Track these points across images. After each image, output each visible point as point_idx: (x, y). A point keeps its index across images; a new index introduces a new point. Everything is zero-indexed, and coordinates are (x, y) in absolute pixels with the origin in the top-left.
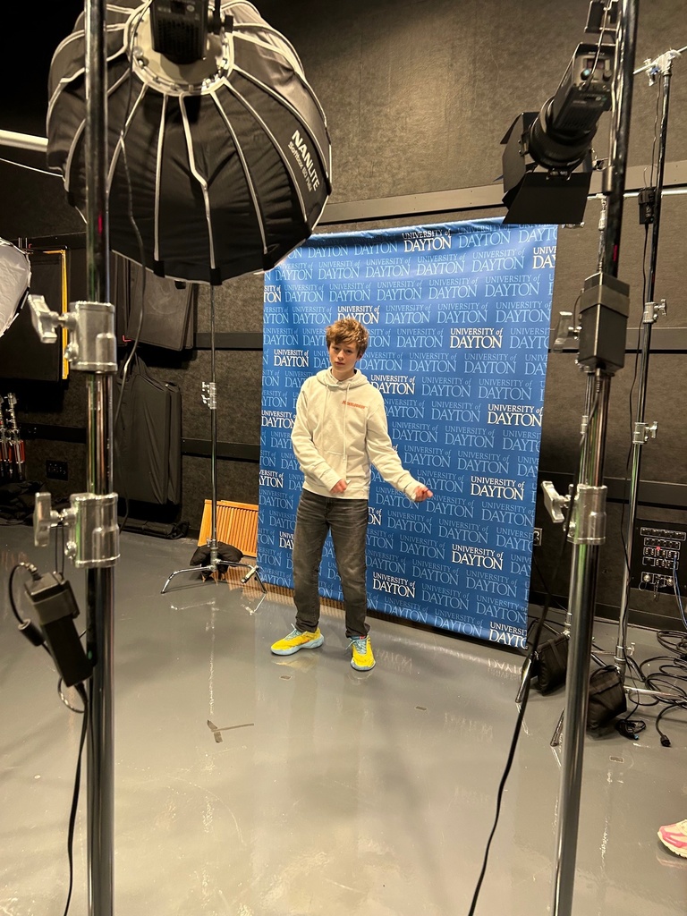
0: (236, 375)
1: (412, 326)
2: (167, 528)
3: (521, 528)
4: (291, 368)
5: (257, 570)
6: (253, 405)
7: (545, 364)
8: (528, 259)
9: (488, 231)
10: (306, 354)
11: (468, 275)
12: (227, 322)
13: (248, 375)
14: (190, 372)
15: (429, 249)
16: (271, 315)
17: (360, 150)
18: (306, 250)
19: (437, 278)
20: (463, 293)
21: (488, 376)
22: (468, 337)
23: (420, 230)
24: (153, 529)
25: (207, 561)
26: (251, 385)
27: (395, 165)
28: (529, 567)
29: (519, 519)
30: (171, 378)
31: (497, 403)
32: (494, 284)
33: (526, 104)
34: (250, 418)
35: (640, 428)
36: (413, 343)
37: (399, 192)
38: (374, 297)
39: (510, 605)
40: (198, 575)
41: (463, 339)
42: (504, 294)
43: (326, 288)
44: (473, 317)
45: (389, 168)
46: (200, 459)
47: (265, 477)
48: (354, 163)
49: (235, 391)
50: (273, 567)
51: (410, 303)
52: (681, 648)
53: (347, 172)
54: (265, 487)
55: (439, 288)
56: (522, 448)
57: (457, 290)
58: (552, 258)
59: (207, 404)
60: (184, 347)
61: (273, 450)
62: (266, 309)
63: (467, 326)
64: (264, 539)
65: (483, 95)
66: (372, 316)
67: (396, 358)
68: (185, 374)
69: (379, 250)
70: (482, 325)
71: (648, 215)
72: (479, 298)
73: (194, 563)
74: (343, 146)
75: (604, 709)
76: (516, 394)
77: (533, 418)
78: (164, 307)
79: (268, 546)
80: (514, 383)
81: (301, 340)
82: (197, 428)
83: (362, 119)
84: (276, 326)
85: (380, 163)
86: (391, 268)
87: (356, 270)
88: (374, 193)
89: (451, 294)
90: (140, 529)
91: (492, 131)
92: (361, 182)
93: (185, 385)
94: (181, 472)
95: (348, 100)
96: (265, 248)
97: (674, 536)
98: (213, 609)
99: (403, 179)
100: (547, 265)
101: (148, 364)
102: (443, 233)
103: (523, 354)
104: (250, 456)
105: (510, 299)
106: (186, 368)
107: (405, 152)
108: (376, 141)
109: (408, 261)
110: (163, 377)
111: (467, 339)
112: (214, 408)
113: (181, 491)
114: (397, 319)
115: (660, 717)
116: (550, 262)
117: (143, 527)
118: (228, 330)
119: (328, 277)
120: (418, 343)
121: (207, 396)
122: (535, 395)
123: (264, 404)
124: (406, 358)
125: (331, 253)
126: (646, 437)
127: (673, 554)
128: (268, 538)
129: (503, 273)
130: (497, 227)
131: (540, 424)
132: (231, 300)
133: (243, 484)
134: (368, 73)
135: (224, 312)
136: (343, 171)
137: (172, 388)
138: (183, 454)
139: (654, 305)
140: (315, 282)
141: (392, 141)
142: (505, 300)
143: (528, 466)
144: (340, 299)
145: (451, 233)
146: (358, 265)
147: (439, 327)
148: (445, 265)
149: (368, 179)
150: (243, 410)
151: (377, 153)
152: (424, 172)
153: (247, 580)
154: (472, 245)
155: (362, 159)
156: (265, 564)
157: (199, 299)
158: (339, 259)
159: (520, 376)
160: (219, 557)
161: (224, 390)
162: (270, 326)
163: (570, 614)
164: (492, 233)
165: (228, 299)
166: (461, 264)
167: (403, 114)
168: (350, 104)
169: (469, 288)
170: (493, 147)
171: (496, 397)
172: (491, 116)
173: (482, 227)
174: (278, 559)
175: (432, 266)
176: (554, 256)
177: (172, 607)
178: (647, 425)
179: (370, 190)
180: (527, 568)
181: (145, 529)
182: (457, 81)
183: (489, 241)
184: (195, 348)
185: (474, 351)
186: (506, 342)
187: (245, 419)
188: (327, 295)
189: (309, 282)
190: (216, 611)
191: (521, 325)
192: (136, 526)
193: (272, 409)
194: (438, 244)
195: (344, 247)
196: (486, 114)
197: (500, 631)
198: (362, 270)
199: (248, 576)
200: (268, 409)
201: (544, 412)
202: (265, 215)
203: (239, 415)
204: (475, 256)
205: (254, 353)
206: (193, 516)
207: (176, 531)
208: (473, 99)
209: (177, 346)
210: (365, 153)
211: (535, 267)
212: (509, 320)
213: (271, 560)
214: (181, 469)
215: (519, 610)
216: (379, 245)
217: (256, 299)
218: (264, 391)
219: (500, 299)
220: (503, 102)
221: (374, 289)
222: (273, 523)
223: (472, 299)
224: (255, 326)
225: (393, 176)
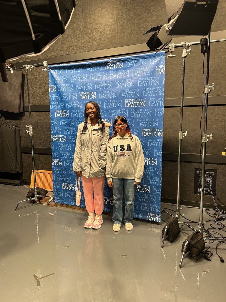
0: (41, 122)
1: (109, 99)
2: (18, 182)
3: (157, 176)
4: (62, 118)
5: (54, 198)
6: (48, 133)
7: (163, 112)
8: (154, 70)
9: (137, 60)
10: (68, 112)
11: (131, 78)
12: (36, 101)
13: (46, 121)
14: (23, 121)
15: (115, 68)
16: (52, 97)
17: (84, 32)
18: (65, 70)
19: (119, 79)
20: (129, 85)
21: (141, 118)
22: (132, 103)
23: (110, 60)
24: (12, 182)
25: (33, 196)
26: (47, 125)
27: (98, 38)
28: (161, 191)
29: (156, 173)
30: (15, 124)
31: (145, 128)
32: (141, 81)
33: (147, 13)
34: (48, 138)
35: (205, 136)
36: (110, 106)
37: (100, 48)
38: (93, 88)
39: (154, 206)
40: (30, 202)
41: (130, 104)
42: (145, 85)
43: (74, 85)
44: (133, 95)
45: (95, 39)
46: (29, 154)
47: (54, 162)
48: (82, 38)
49: (41, 128)
50: (60, 197)
51: (108, 90)
52: (215, 215)
53: (80, 41)
54: (55, 166)
55: (119, 83)
56: (156, 145)
57: (126, 84)
58: (163, 70)
59: (29, 134)
60: (20, 111)
61: (57, 151)
62: (50, 95)
63: (131, 98)
64: (56, 186)
65: (130, 9)
66: (93, 96)
67: (104, 112)
68: (21, 122)
69: (95, 69)
70: (137, 97)
71: (205, 49)
72: (136, 87)
73: (28, 197)
74: (77, 31)
75: (198, 250)
76: (152, 124)
77: (159, 133)
78: (11, 96)
79: (57, 189)
80: (151, 120)
81: (65, 106)
82: (27, 143)
83: (84, 20)
84: (55, 101)
85: (92, 37)
86: (100, 76)
87: (86, 77)
88: (91, 49)
89: (124, 86)
90: (7, 183)
91: (134, 24)
92: (85, 45)
93: (21, 126)
94: (22, 160)
95: (78, 13)
96: (33, 35)
97: (209, 174)
98: (37, 214)
99: (101, 43)
100: (162, 73)
101: (6, 119)
102: (120, 61)
103: (154, 108)
104: (48, 152)
105: (147, 87)
106: (21, 120)
107: (101, 33)
108: (90, 29)
109: (106, 73)
110: (12, 124)
111: (131, 103)
112: (32, 135)
113: (22, 167)
114: (103, 97)
115: (216, 248)
116: (163, 71)
117: (8, 182)
118: (37, 104)
119: (75, 81)
120: (112, 106)
121: (29, 130)
122: (160, 124)
123: (52, 133)
124: (108, 112)
125: (75, 71)
126: (208, 139)
127: (209, 180)
128: (57, 185)
129: (144, 76)
130: (141, 58)
131: (162, 136)
132: (37, 93)
133: (46, 163)
134: (85, 2)
135: (35, 97)
136: (78, 41)
137: (16, 128)
138: (22, 153)
139: (209, 86)
140: (69, 83)
141: (96, 29)
142: (146, 87)
143: (158, 152)
144: (80, 89)
145: (123, 61)
146: (86, 75)
147: (120, 99)
148: (121, 74)
149: (88, 44)
150: (45, 135)
151: (91, 33)
152: (109, 40)
153: (49, 203)
154: (131, 66)
155: (85, 36)
156: (56, 196)
157: (24, 93)
158: (79, 73)
159: (153, 117)
160: (38, 194)
161: (37, 127)
162: (52, 101)
163: (178, 209)
164: (139, 60)
165: (36, 92)
166: (128, 74)
167: (100, 18)
168: (79, 14)
169: (131, 83)
170: (135, 30)
171: (144, 126)
172: (134, 18)
173: (135, 58)
174: (62, 193)
175: (116, 75)
176: (164, 69)
177: (20, 216)
178: (208, 135)
179: (89, 48)
180: (160, 191)
181: (9, 183)
182: (120, 4)
183: (138, 64)
184: (24, 112)
185: (135, 108)
186: (147, 104)
187: (45, 138)
188: (74, 88)
189: (67, 83)
190: (38, 215)
191: (152, 97)
192: (5, 182)
193: (55, 134)
194: (118, 66)
195: (80, 68)
196: (132, 17)
197: (151, 216)
198: (88, 78)
199: (50, 201)
200: (54, 134)
201: (163, 131)
202: (29, 7)
203: (43, 137)
204: (133, 70)
205: (47, 113)
206: (28, 177)
207: (21, 183)
208: (126, 11)
209: (17, 111)
210: (86, 34)
211: (157, 74)
212: (148, 95)
213: (59, 194)
214: (22, 159)
215: (158, 208)
216: (94, 67)
217: (47, 92)
218: (52, 127)
219: (144, 87)
220: (138, 12)
221: (94, 85)
222: (59, 179)
223: (133, 87)
224: (47, 102)
225: (97, 42)
